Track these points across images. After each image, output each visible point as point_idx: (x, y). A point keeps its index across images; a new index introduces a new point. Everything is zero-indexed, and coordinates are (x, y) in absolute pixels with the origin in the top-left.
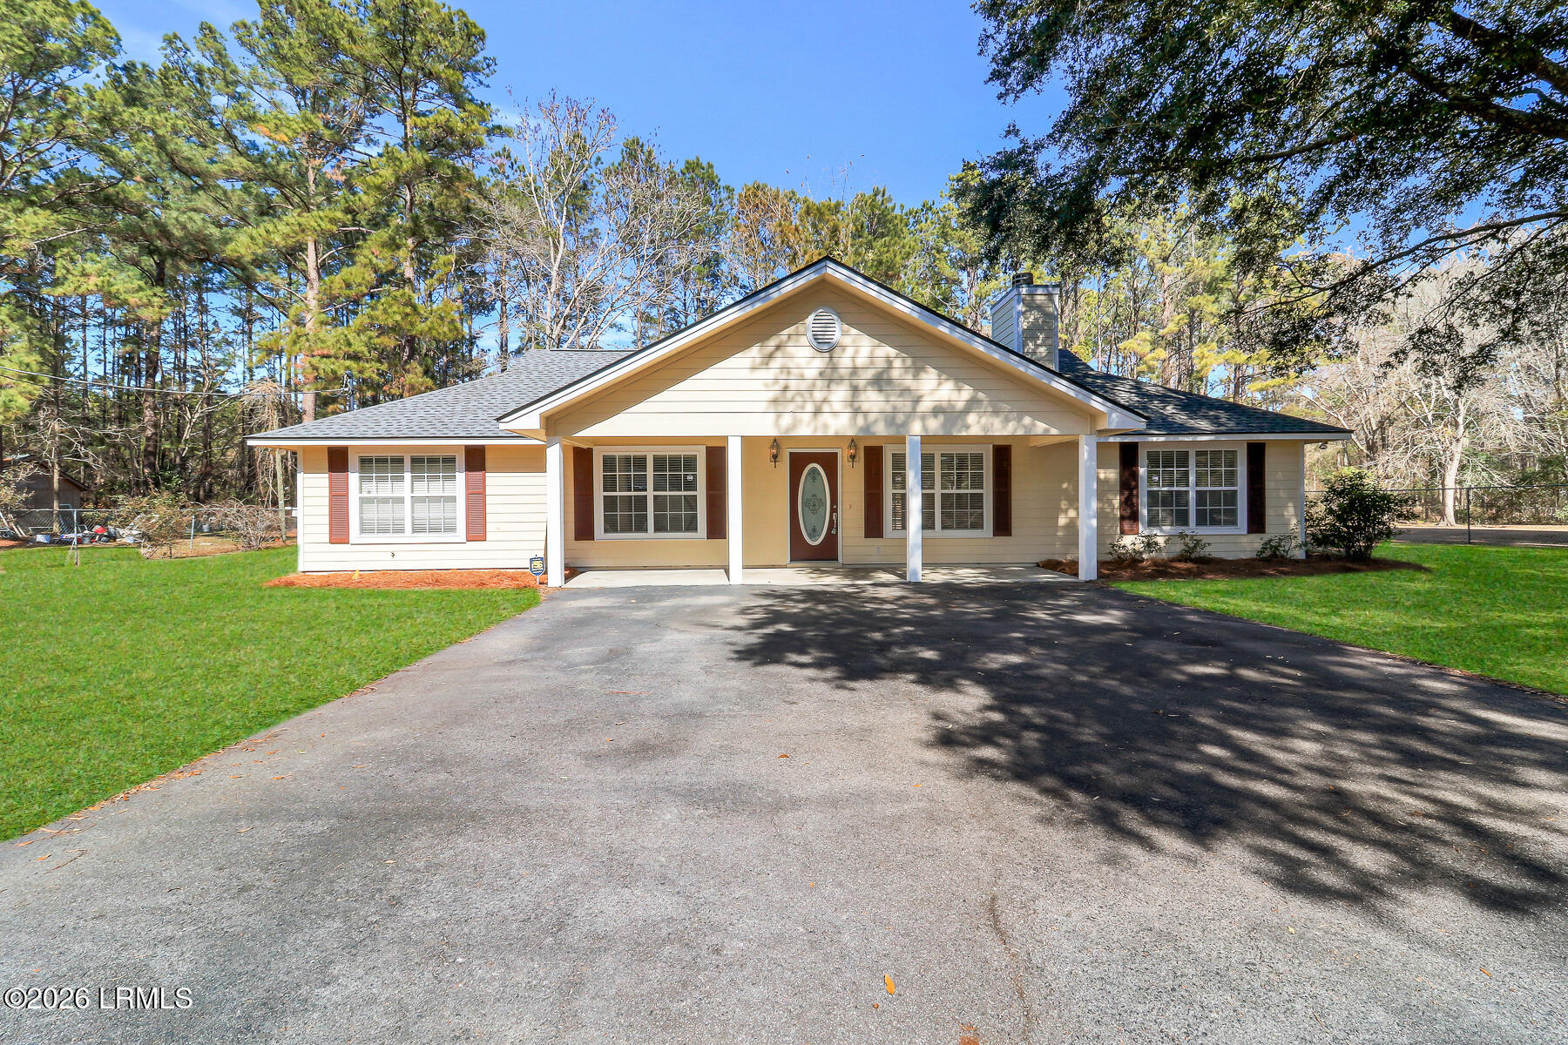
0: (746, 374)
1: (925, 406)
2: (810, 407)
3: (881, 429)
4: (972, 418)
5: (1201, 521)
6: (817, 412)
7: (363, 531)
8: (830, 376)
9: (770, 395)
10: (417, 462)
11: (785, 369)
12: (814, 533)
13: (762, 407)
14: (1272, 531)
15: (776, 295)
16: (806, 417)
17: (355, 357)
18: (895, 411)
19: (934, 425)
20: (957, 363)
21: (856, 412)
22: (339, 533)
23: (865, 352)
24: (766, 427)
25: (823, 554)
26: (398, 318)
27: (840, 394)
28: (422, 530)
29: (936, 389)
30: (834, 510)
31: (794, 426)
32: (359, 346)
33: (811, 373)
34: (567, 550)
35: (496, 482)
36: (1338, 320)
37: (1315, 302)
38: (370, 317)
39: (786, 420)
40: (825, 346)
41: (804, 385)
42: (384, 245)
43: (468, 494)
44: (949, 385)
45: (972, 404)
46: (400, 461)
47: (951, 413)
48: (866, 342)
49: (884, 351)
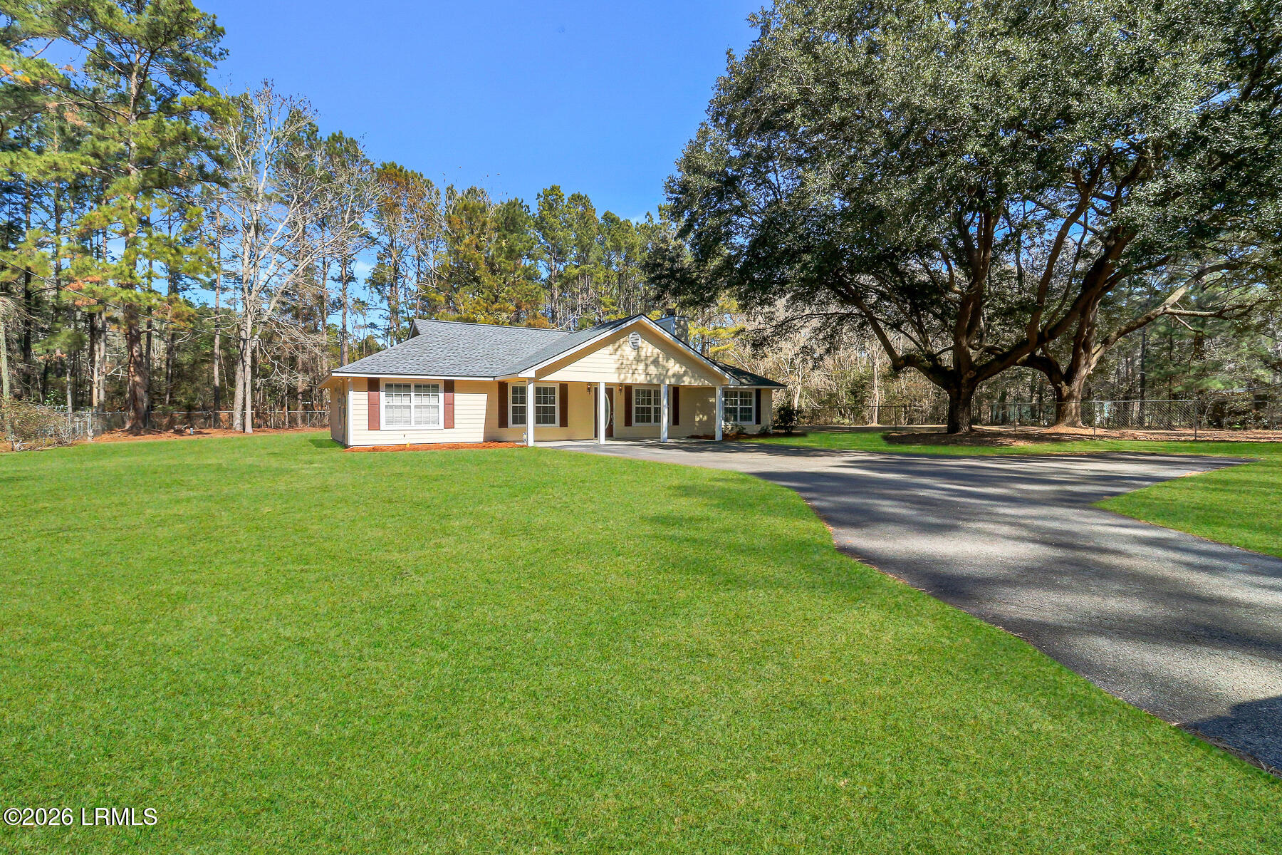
0: (608, 356)
1: (670, 373)
2: (631, 372)
3: (655, 381)
4: (685, 378)
5: (741, 419)
6: (633, 373)
7: (387, 423)
8: (638, 360)
9: (617, 366)
10: (418, 387)
11: (622, 356)
13: (613, 370)
14: (763, 423)
16: (629, 375)
18: (660, 374)
19: (673, 381)
20: (682, 358)
21: (647, 374)
22: (374, 423)
23: (650, 350)
24: (614, 379)
25: (609, 433)
27: (641, 367)
28: (421, 423)
29: (674, 367)
30: (612, 414)
31: (625, 379)
33: (631, 358)
35: (459, 398)
36: (776, 339)
37: (769, 332)
39: (622, 376)
40: (636, 347)
41: (629, 362)
43: (445, 404)
44: (678, 365)
45: (685, 372)
46: (409, 386)
47: (678, 376)
48: (650, 347)
49: (657, 350)
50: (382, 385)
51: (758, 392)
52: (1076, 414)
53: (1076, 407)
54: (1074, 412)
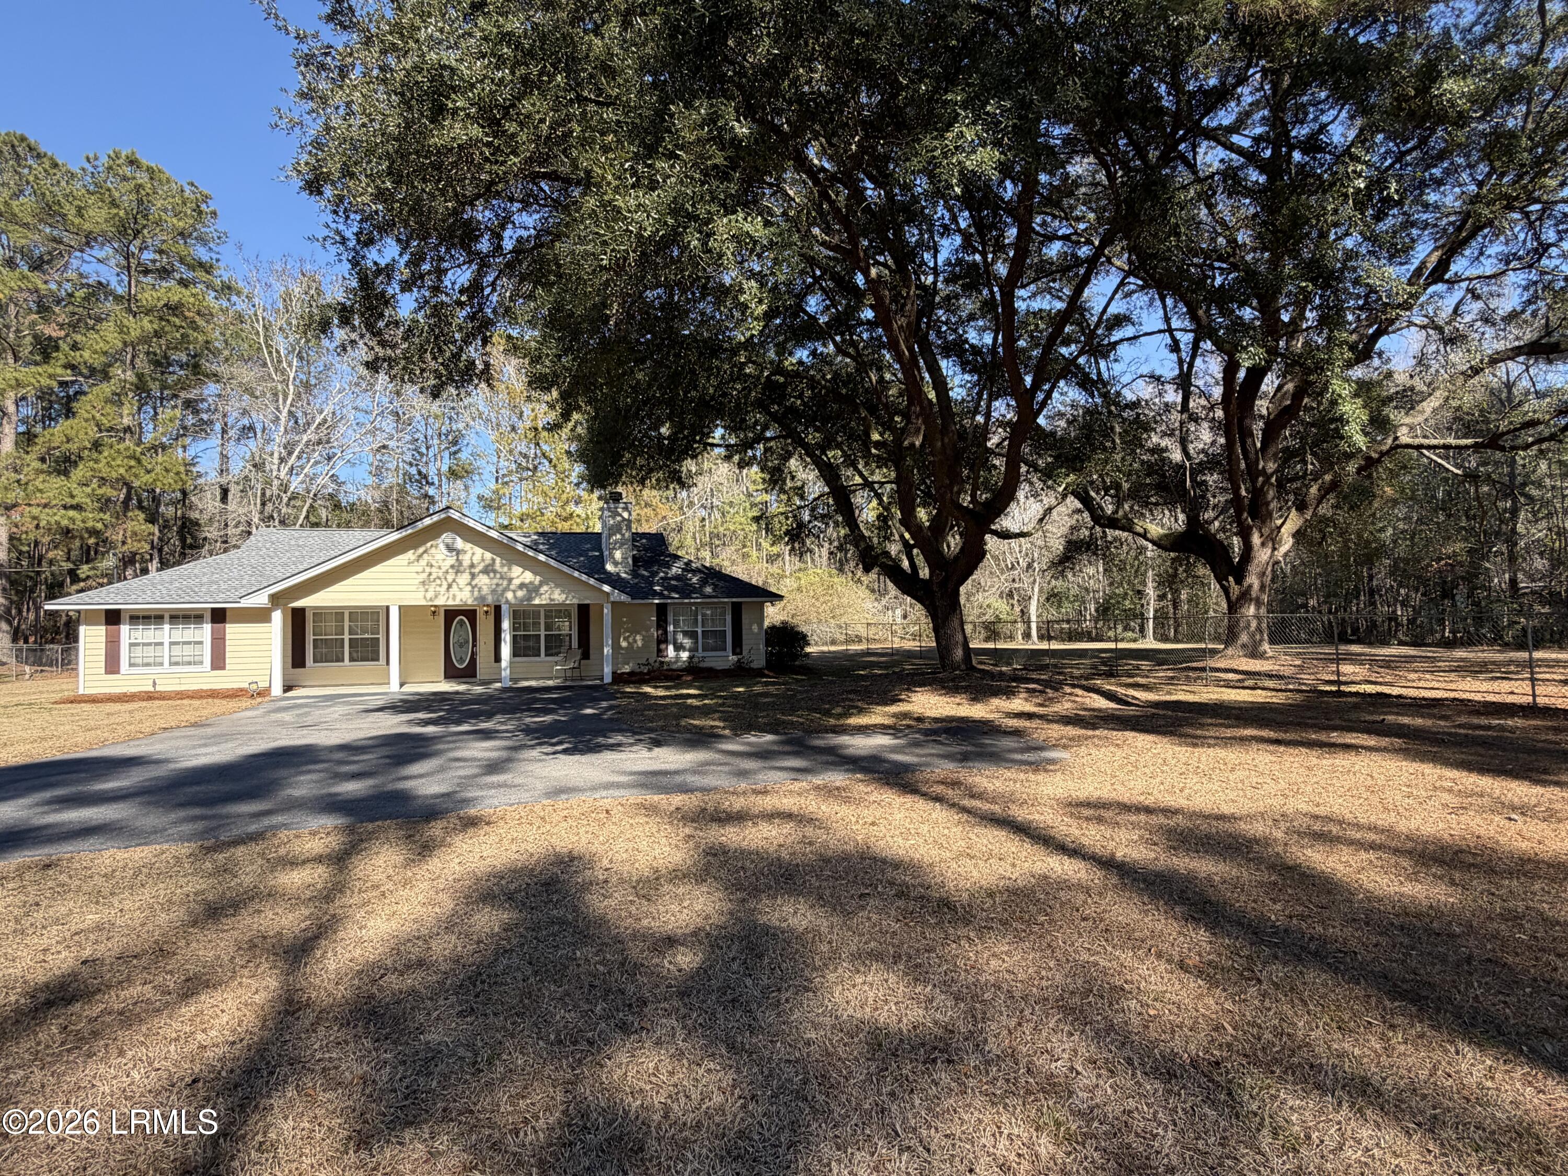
0: (405, 567)
3: (489, 597)
4: (541, 592)
5: (705, 649)
6: (449, 590)
7: (131, 665)
8: (457, 568)
9: (421, 578)
10: (174, 618)
11: (430, 564)
12: (461, 661)
13: (414, 588)
14: (745, 653)
15: (420, 525)
16: (442, 593)
17: (78, 507)
18: (498, 587)
19: (520, 595)
20: (532, 563)
21: (474, 588)
22: (112, 666)
23: (478, 556)
24: (417, 598)
25: (468, 673)
26: (122, 471)
27: (464, 578)
28: (177, 664)
29: (521, 575)
30: (474, 646)
32: (81, 497)
33: (446, 566)
34: (284, 675)
35: (232, 630)
38: (93, 470)
40: (453, 552)
41: (442, 572)
42: (107, 401)
43: (213, 639)
44: (528, 574)
45: (542, 582)
46: (161, 617)
47: (532, 590)
48: (479, 551)
49: (488, 555)
50: (125, 617)
51: (737, 610)
52: (1259, 629)
53: (1257, 617)
54: (1254, 624)
